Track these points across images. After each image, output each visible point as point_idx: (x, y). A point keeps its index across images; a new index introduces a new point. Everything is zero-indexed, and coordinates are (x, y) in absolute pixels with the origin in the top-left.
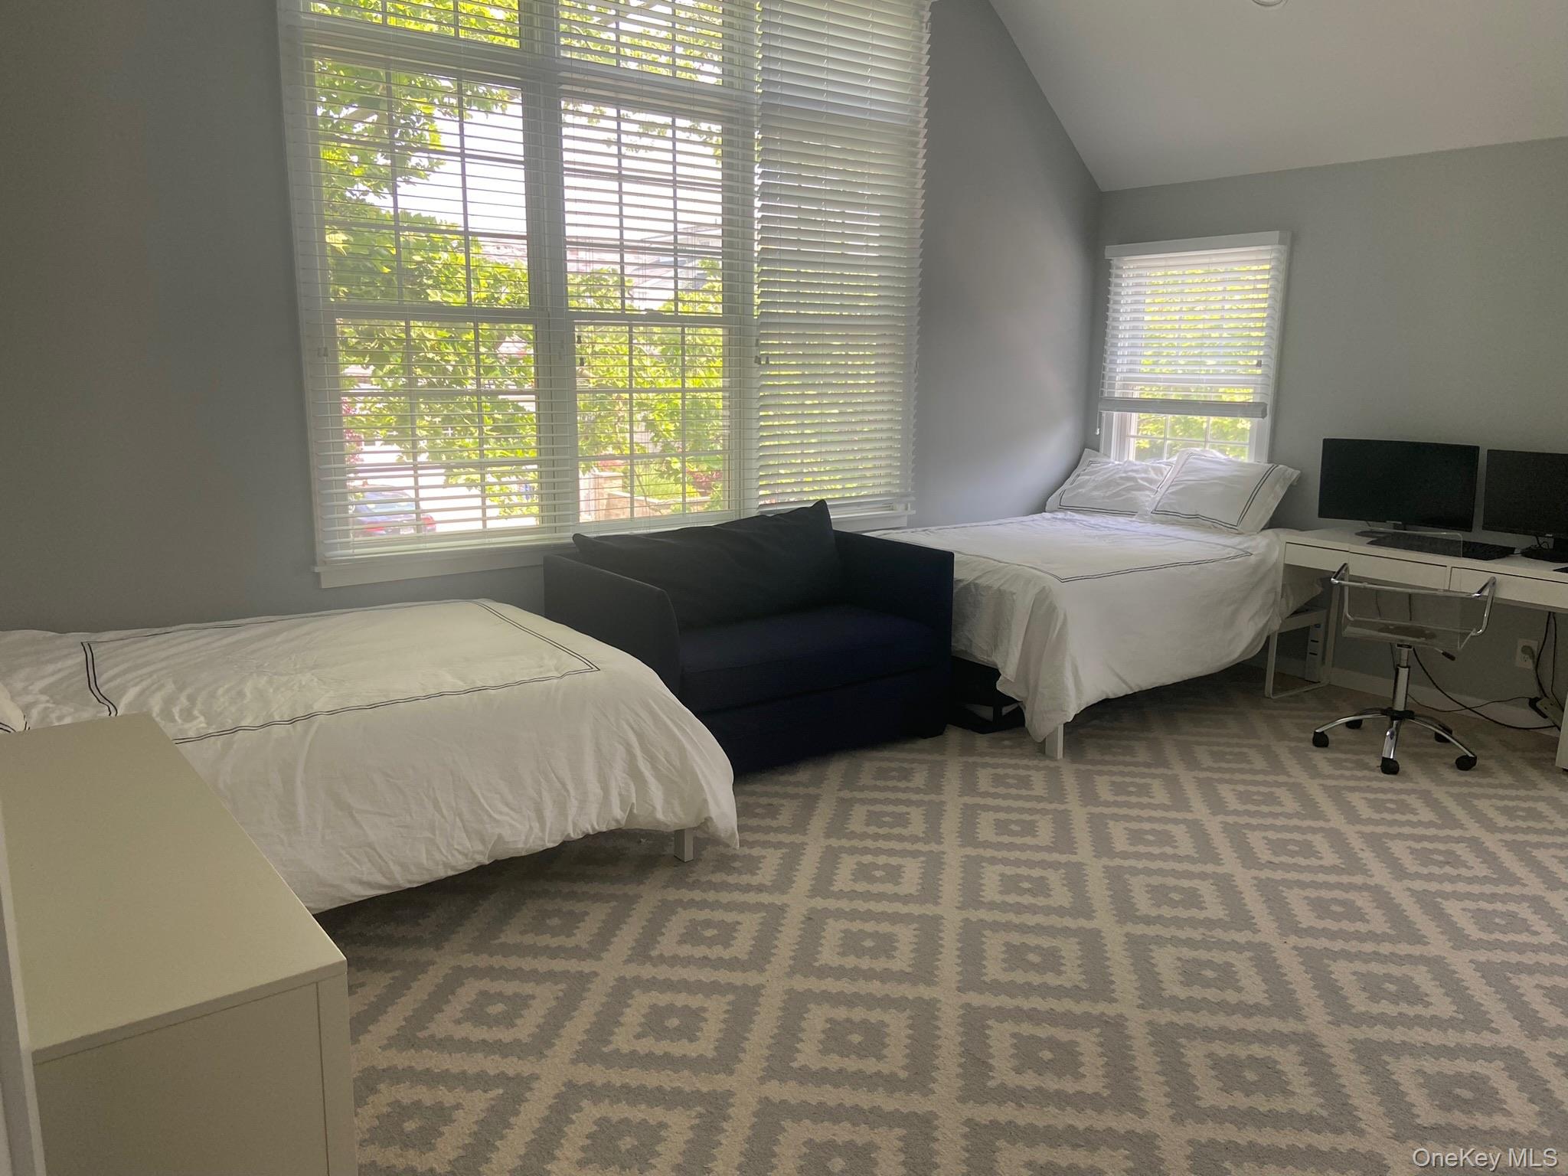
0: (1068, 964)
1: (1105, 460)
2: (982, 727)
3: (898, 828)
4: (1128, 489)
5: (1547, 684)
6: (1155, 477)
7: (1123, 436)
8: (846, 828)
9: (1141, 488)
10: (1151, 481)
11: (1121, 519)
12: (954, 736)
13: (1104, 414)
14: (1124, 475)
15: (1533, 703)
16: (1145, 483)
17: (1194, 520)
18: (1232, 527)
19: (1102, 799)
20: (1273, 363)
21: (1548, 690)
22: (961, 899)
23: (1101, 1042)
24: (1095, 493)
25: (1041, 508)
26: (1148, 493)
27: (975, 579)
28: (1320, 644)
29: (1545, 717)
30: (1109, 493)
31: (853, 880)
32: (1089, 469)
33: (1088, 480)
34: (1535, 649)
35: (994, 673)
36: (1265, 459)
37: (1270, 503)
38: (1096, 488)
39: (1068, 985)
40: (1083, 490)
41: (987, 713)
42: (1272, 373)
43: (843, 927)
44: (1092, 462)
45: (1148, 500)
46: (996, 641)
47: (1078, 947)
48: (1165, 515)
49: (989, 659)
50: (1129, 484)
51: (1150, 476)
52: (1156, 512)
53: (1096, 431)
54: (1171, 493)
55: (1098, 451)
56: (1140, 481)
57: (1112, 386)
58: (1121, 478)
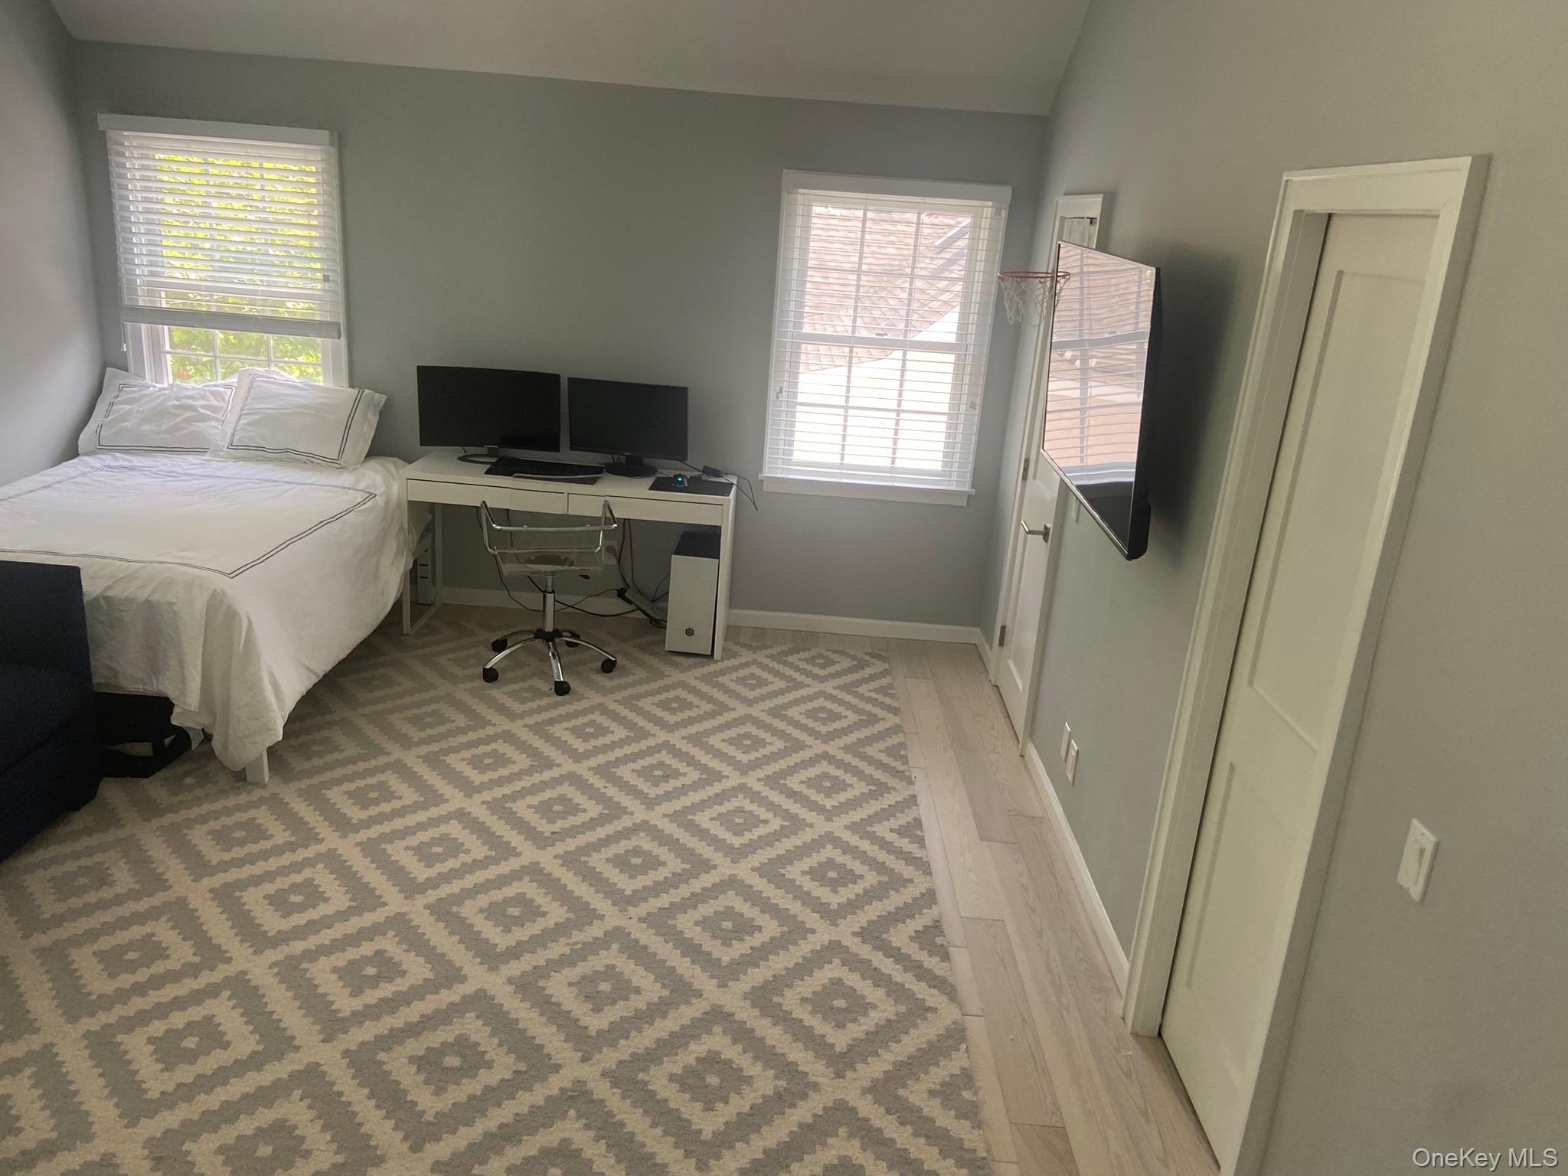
0: (488, 1049)
1: (140, 382)
2: (144, 768)
3: (158, 962)
4: (189, 420)
5: (628, 579)
6: (216, 403)
7: (157, 353)
8: (90, 994)
9: (205, 419)
10: (214, 409)
11: (192, 458)
12: (112, 791)
13: (129, 326)
14: (176, 403)
15: (621, 594)
16: (209, 413)
17: (284, 456)
18: (333, 461)
19: (355, 821)
20: (340, 279)
21: (630, 583)
22: (318, 1027)
23: (586, 1124)
24: (146, 427)
25: (71, 451)
26: (213, 423)
27: (104, 591)
28: (429, 568)
29: (630, 603)
30: (163, 428)
31: (166, 1069)
32: (123, 396)
33: (130, 411)
34: (616, 547)
35: (165, 705)
36: (345, 382)
37: (365, 432)
38: (145, 421)
39: (508, 1075)
40: (128, 424)
41: (144, 749)
42: (340, 289)
43: (213, 1146)
44: (125, 386)
45: (218, 432)
46: (155, 667)
47: (480, 1022)
48: (245, 450)
49: (148, 687)
50: (188, 414)
51: (211, 403)
52: (232, 446)
53: (122, 347)
54: (248, 424)
55: (127, 371)
56: (200, 409)
57: (133, 291)
58: (175, 407)
